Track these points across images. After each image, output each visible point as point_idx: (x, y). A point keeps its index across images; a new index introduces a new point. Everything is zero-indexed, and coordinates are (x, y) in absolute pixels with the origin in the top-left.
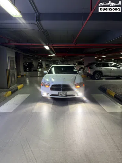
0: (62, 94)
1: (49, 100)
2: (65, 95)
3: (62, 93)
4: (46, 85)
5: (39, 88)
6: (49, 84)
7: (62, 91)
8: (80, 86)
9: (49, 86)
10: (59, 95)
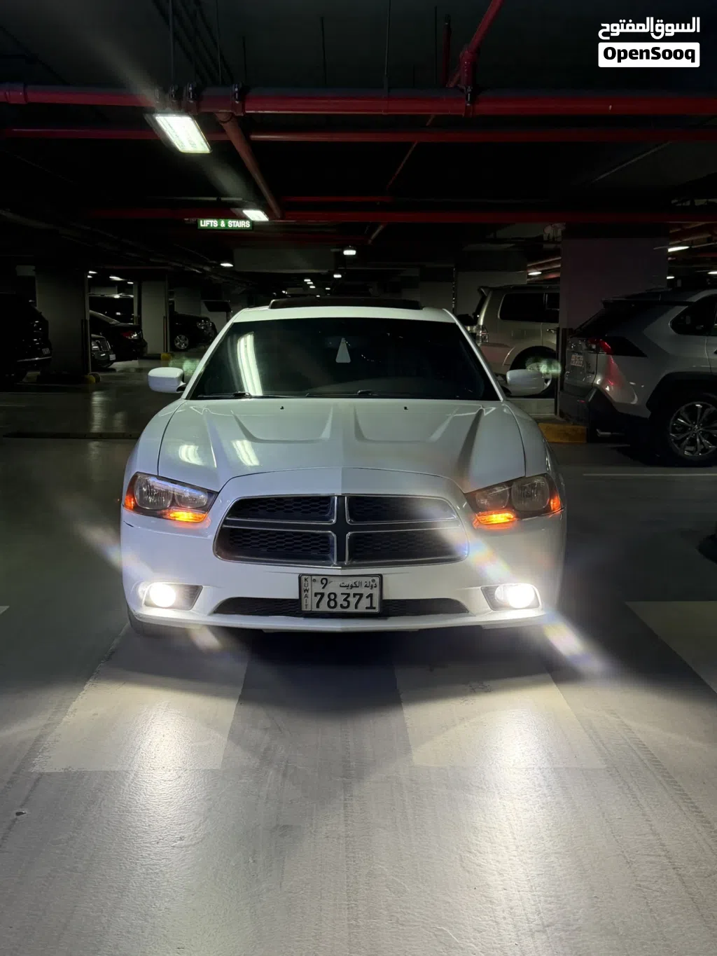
0: (333, 597)
1: (209, 654)
2: (363, 606)
3: (334, 587)
4: (178, 502)
5: (97, 536)
6: (203, 497)
7: (341, 558)
8: (521, 515)
9: (206, 509)
10: (309, 604)
